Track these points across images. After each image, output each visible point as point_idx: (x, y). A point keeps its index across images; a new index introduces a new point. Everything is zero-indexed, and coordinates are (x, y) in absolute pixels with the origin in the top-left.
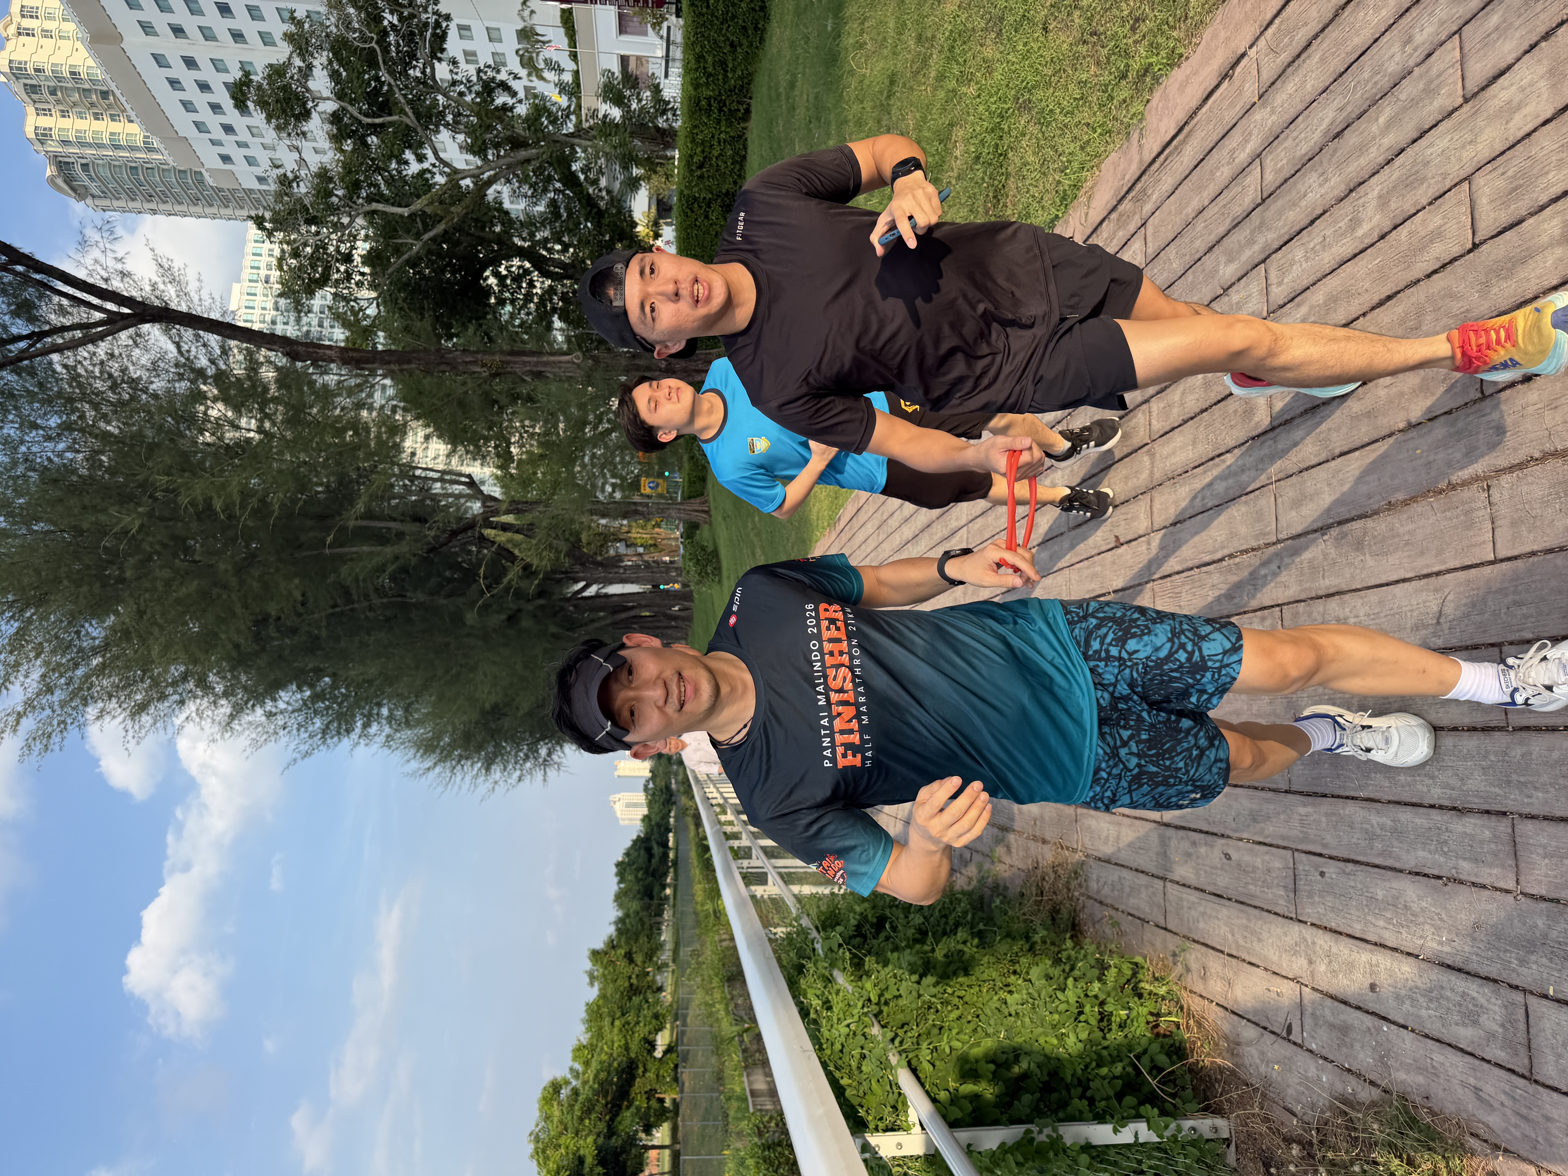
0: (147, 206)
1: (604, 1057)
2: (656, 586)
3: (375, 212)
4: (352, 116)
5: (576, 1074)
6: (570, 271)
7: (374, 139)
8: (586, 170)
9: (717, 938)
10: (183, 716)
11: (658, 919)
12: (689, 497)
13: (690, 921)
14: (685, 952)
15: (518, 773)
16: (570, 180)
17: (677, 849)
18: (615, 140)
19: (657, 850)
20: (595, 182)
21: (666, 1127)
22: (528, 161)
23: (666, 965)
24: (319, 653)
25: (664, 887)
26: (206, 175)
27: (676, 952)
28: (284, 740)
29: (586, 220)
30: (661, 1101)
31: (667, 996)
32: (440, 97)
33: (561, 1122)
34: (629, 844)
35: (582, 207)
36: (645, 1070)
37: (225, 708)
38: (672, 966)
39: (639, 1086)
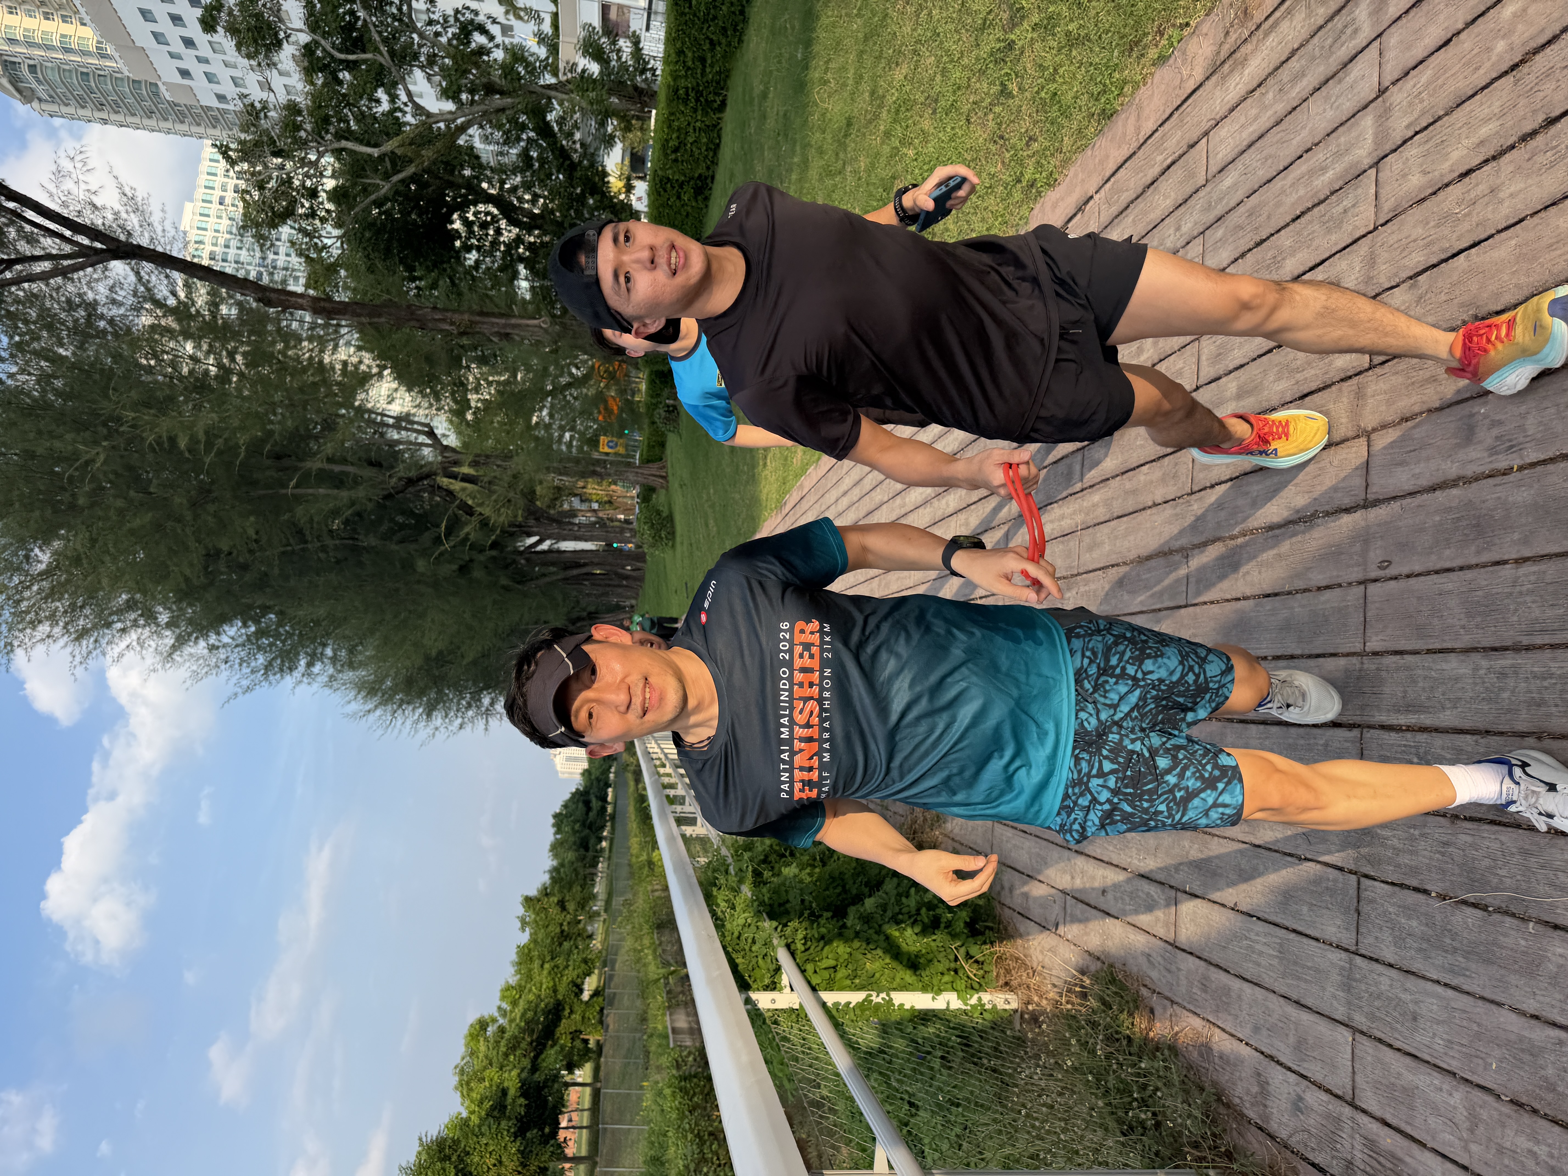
0: (98, 115)
1: (531, 997)
2: (609, 545)
3: (343, 149)
4: (324, 50)
5: (503, 1012)
6: (539, 222)
7: (347, 74)
8: (561, 121)
9: (649, 888)
10: (123, 645)
11: (592, 870)
12: (647, 461)
13: (624, 872)
14: (618, 901)
15: (459, 720)
16: (544, 130)
17: (615, 804)
18: (592, 95)
19: (595, 804)
20: (570, 135)
21: (588, 1067)
22: (503, 110)
23: (597, 914)
24: (268, 590)
25: (600, 839)
26: (162, 88)
27: (608, 902)
28: (225, 674)
29: (558, 172)
30: (586, 1042)
31: (597, 944)
32: (415, 36)
33: (486, 1057)
34: (567, 796)
35: (555, 158)
36: (571, 1012)
37: (169, 637)
38: (604, 916)
39: (565, 1026)
